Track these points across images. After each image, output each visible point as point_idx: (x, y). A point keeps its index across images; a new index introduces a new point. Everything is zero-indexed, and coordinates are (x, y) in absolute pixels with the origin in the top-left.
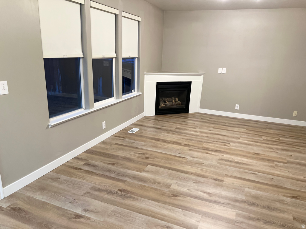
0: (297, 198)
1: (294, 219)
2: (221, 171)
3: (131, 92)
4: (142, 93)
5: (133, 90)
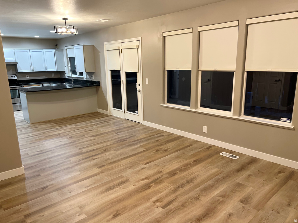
0: (42, 188)
1: (40, 175)
2: (109, 172)
3: (279, 120)
4: (292, 127)
5: (286, 119)
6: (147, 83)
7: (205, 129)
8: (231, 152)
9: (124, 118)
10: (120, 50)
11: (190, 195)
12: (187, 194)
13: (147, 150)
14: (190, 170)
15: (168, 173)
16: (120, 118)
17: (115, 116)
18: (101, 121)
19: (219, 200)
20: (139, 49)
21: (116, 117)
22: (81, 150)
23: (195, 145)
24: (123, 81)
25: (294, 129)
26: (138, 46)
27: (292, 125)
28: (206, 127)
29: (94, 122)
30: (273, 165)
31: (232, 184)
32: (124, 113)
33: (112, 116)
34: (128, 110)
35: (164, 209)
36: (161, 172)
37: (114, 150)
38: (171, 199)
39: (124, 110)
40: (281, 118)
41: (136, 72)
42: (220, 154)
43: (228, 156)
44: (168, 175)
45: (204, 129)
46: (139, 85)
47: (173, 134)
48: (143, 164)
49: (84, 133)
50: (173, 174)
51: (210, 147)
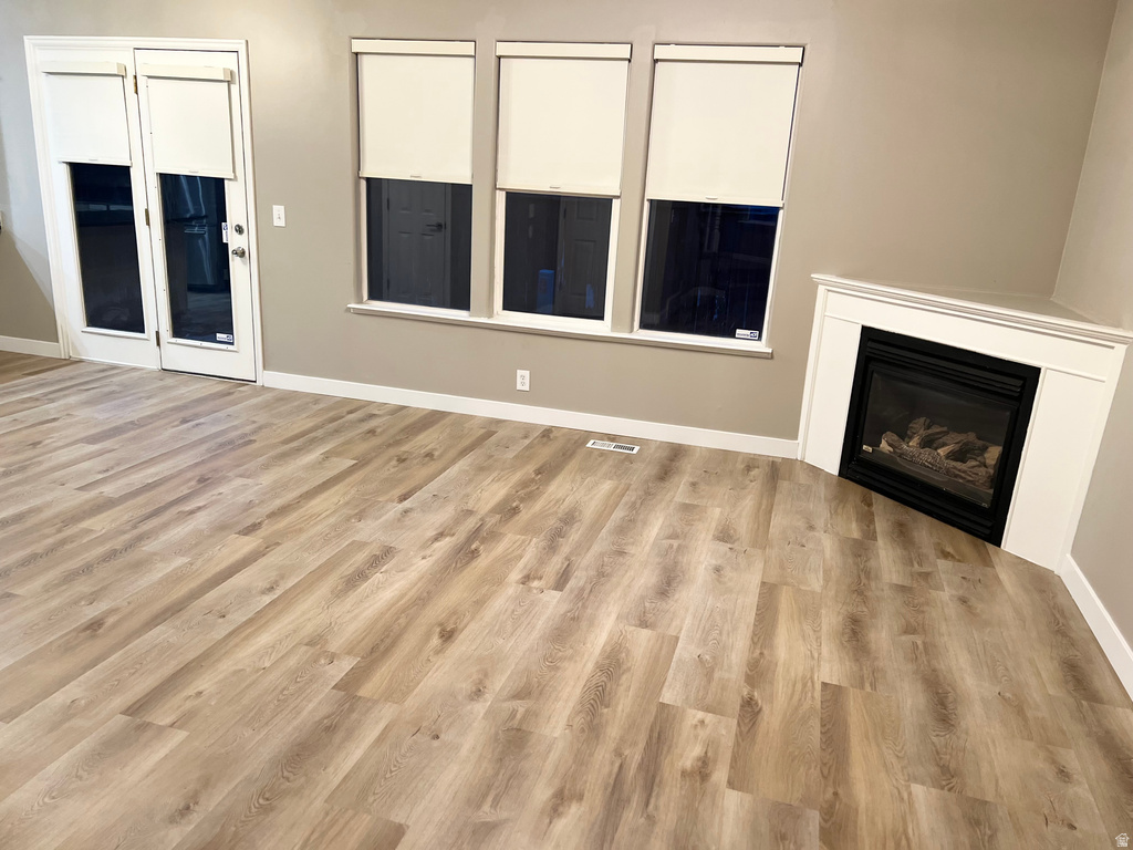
3: (733, 335)
4: (770, 351)
5: (748, 332)
6: (279, 221)
7: (523, 380)
8: (612, 438)
9: (154, 366)
10: (130, 82)
11: (596, 548)
12: (588, 549)
13: (362, 462)
14: (545, 495)
15: (494, 511)
16: (134, 369)
17: (102, 364)
18: (52, 384)
19: (671, 546)
20: (235, 88)
21: (114, 367)
22: (97, 491)
23: (501, 433)
24: (147, 211)
25: (771, 356)
26: (232, 72)
27: (768, 345)
28: (527, 373)
29: (23, 390)
30: (725, 456)
31: (671, 508)
32: (158, 344)
33: (81, 361)
34: (178, 331)
35: (562, 590)
36: (470, 513)
37: (241, 476)
38: (559, 566)
39: (157, 333)
40: (738, 331)
41: (223, 179)
42: (589, 445)
43: (612, 449)
44: (498, 516)
45: (519, 380)
46: (239, 230)
47: (403, 408)
48: (393, 501)
49: (24, 432)
50: (508, 510)
51: (547, 433)
